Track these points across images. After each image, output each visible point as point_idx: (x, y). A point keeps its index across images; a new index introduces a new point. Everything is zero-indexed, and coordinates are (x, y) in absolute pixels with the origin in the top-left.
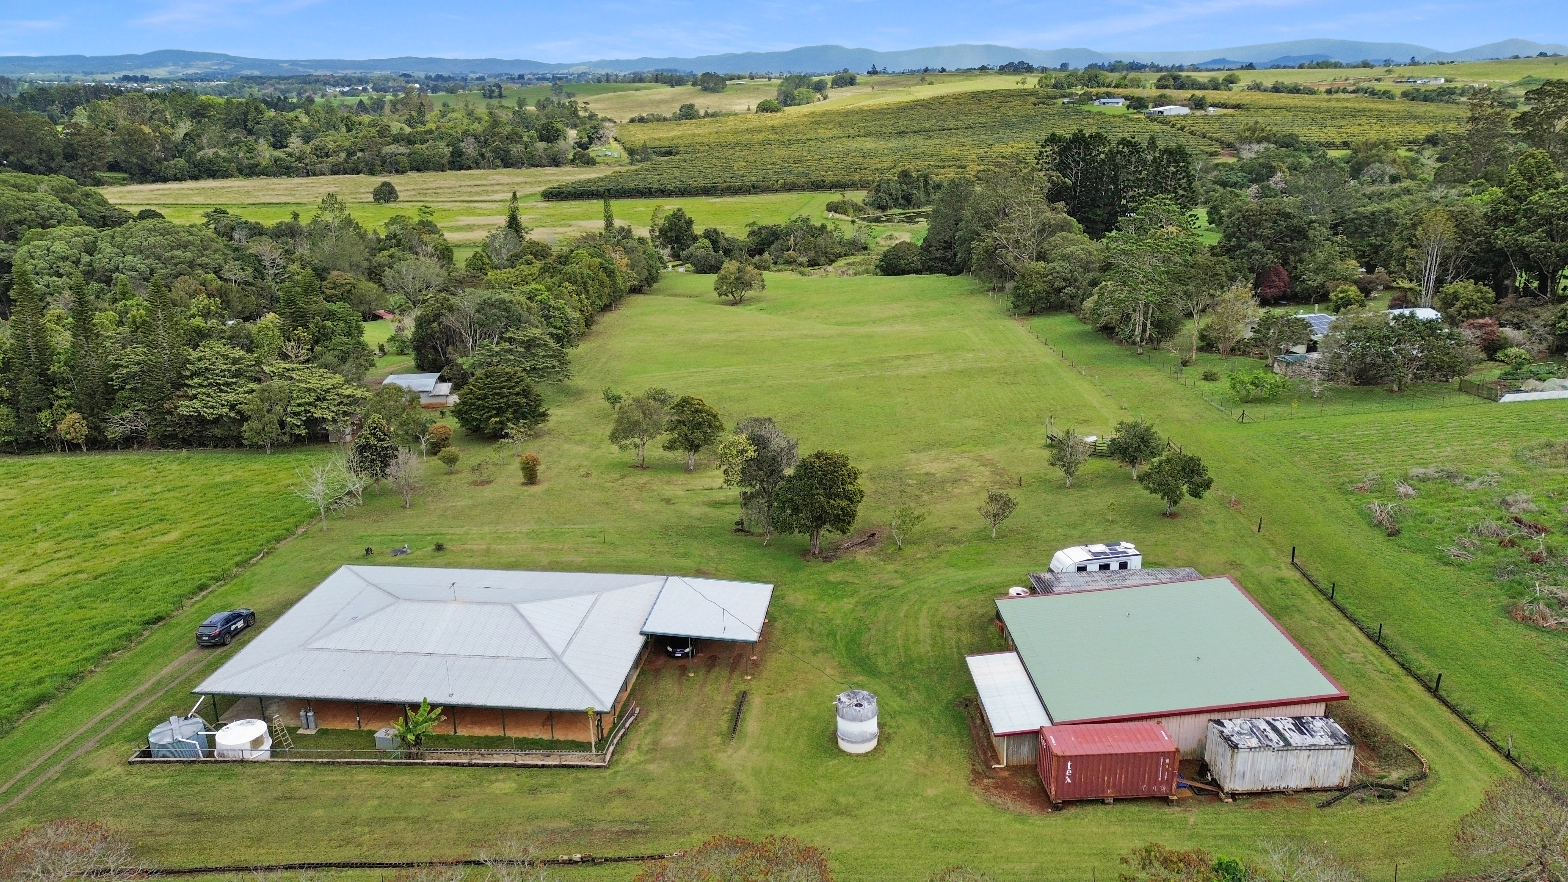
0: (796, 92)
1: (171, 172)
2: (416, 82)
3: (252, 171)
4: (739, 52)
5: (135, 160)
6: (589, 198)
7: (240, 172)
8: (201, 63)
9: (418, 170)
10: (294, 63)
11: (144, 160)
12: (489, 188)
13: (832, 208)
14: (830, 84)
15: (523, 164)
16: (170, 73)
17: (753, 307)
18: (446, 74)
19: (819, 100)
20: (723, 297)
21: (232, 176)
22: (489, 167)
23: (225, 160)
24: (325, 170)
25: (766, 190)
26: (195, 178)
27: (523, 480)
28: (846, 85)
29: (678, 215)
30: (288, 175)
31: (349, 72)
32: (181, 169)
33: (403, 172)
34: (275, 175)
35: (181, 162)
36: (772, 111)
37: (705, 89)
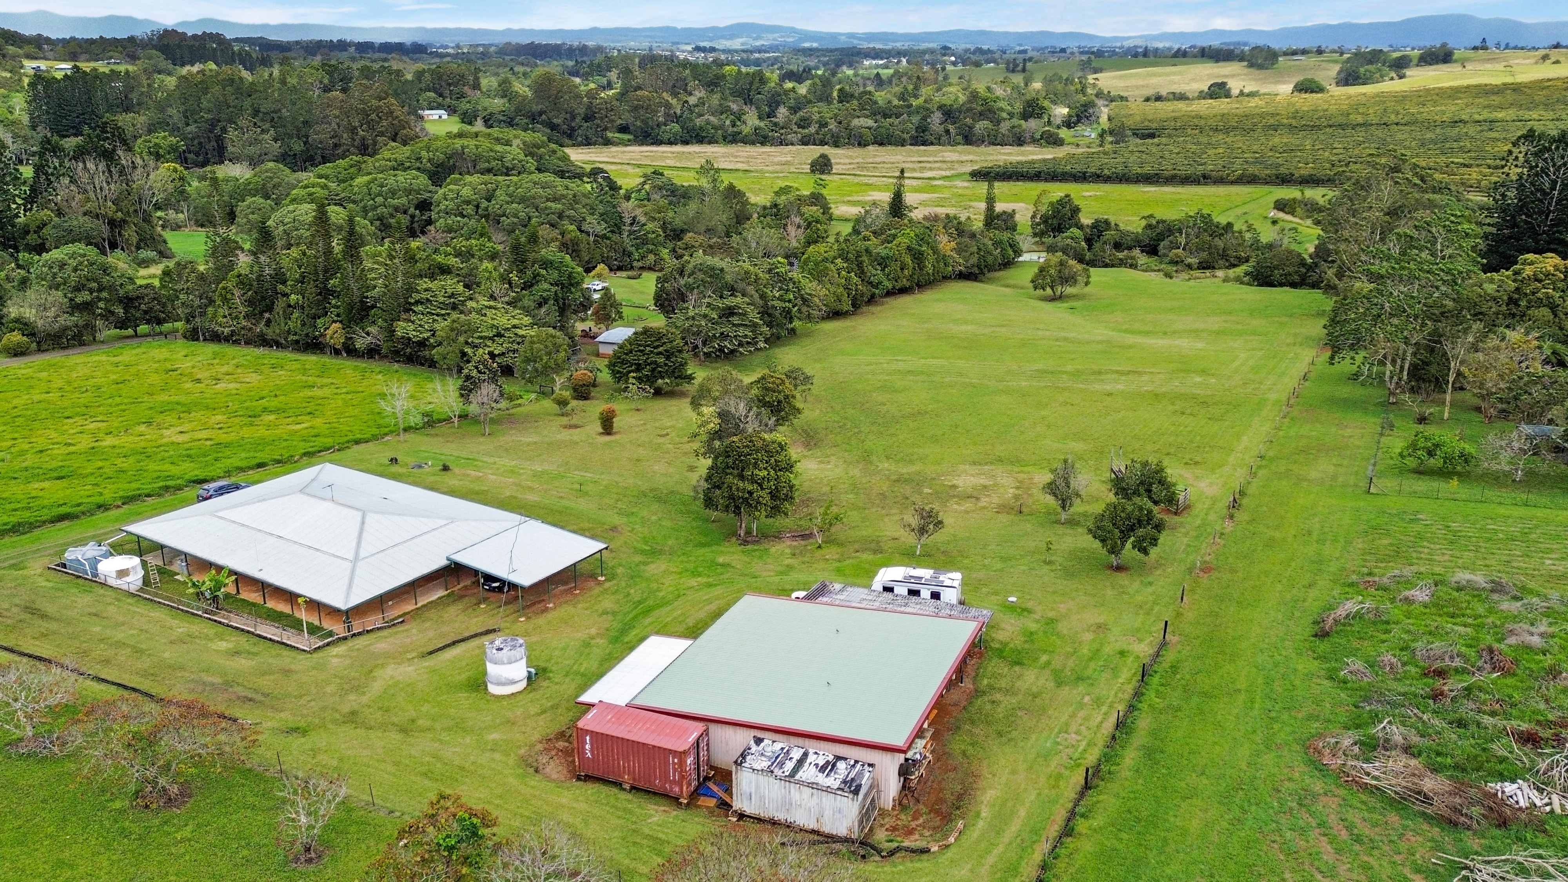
0: (1362, 70)
1: (666, 137)
2: (953, 55)
3: (734, 139)
4: (1334, 22)
5: (638, 123)
6: (1018, 180)
7: (725, 138)
8: (770, 36)
9: (881, 144)
10: (852, 36)
11: (646, 124)
12: (928, 165)
13: (1281, 206)
14: (1415, 61)
15: (983, 142)
16: (742, 44)
17: (1066, 305)
18: (985, 47)
19: (1392, 79)
20: (1039, 292)
21: (717, 142)
22: (946, 144)
23: (715, 128)
24: (795, 140)
25: (1220, 181)
26: (686, 143)
27: (601, 430)
28: (1437, 63)
29: (1065, 201)
30: (763, 144)
31: (899, 45)
32: (675, 134)
33: (863, 145)
34: (753, 143)
35: (676, 127)
36: (1312, 92)
37: (1251, 65)
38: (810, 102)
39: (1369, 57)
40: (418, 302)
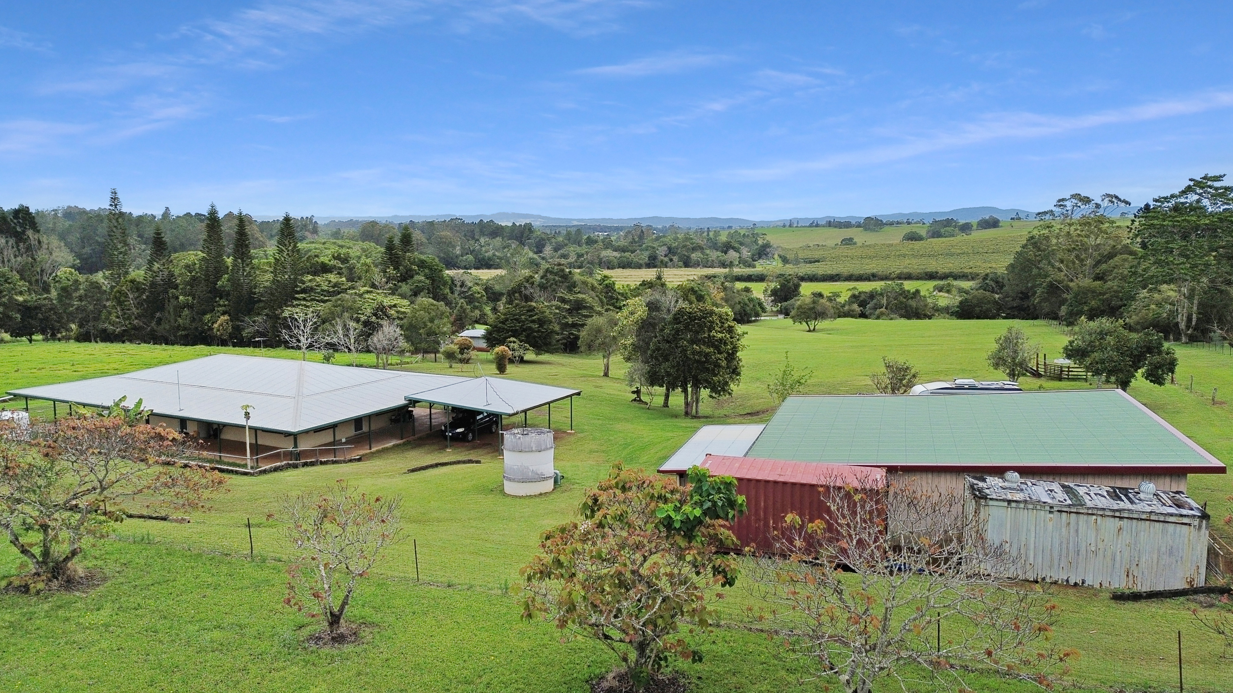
0: (942, 231)
1: (463, 264)
9: (624, 268)
11: (448, 255)
13: (936, 288)
14: (975, 227)
15: (699, 265)
17: (821, 333)
19: (962, 236)
22: (674, 267)
23: (500, 259)
26: (478, 268)
27: (496, 372)
28: (990, 228)
29: (789, 278)
32: (470, 263)
33: (612, 269)
35: (470, 257)
36: (916, 240)
37: (866, 230)
38: (566, 245)
39: (945, 223)
40: (303, 291)
